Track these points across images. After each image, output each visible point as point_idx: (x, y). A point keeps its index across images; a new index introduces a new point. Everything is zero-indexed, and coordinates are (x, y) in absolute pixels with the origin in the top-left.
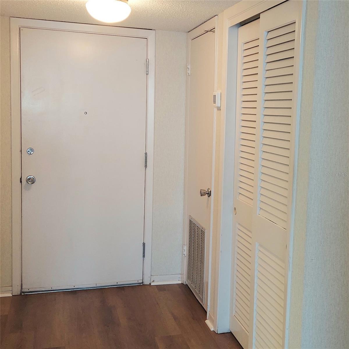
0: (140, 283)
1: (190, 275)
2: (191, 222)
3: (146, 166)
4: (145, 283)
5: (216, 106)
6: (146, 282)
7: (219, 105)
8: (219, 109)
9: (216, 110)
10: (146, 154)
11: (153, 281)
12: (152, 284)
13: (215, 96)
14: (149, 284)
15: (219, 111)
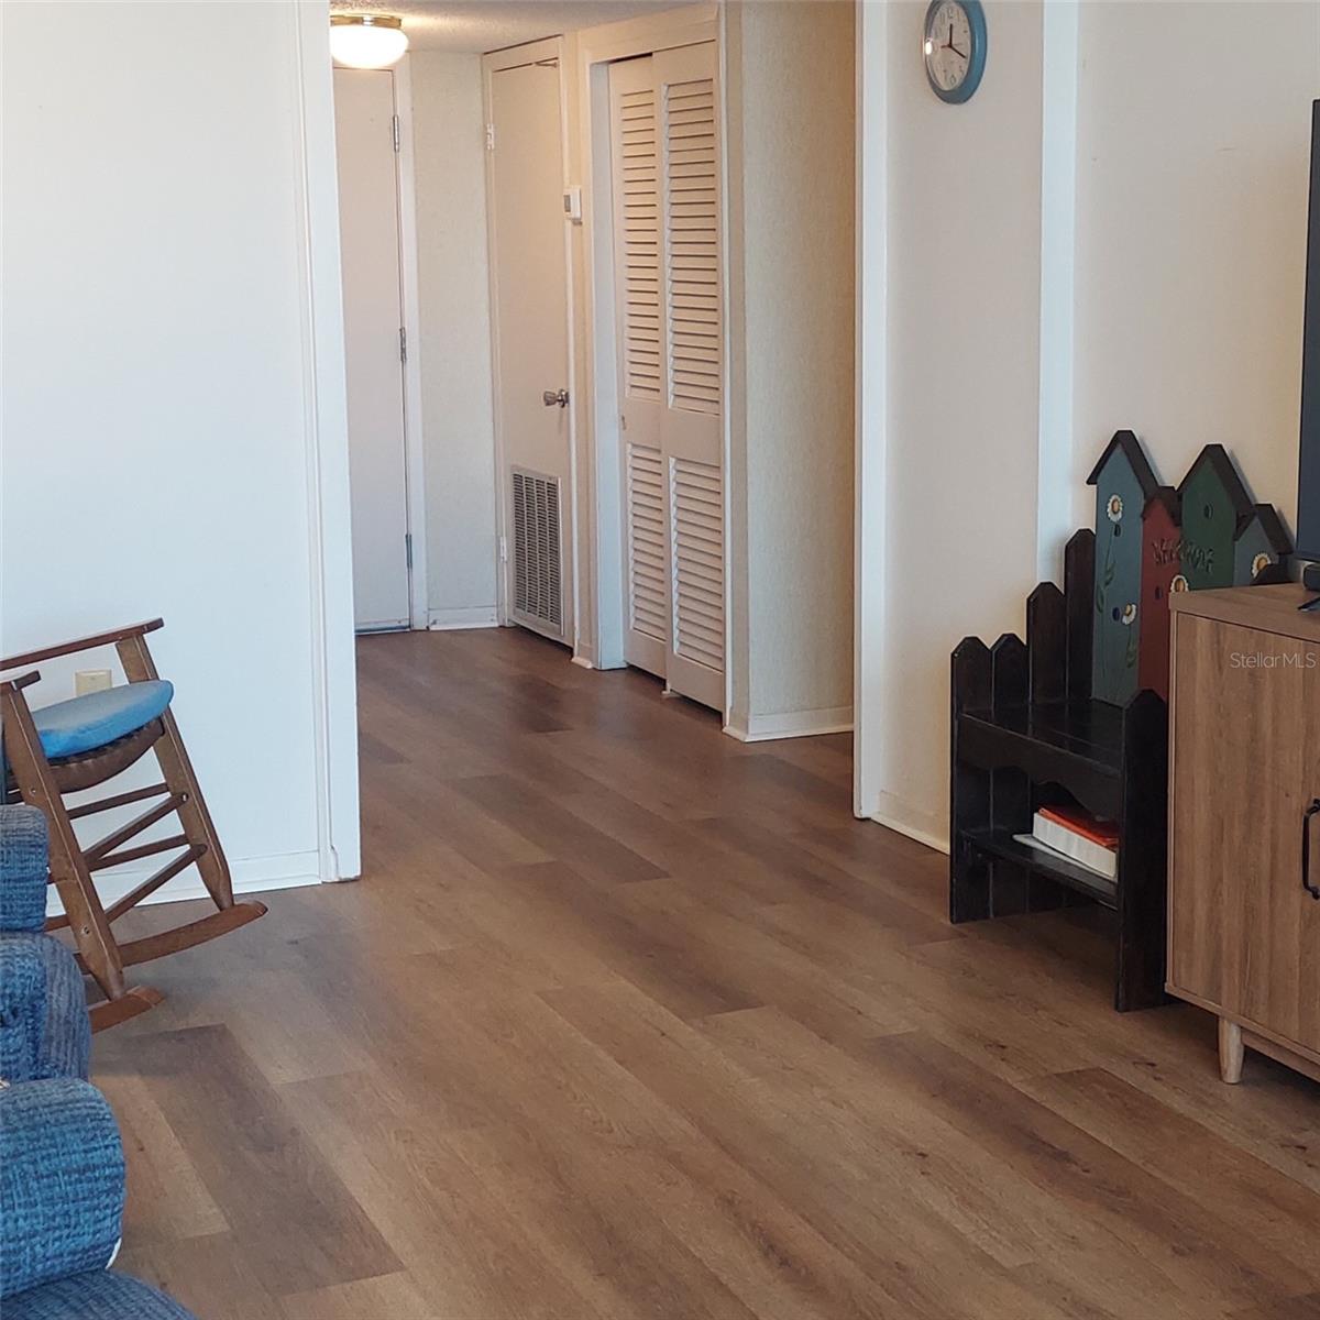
0: (405, 628)
1: (523, 599)
2: (517, 478)
3: (403, 358)
4: (417, 627)
5: (573, 216)
6: (420, 625)
7: (578, 215)
8: (577, 222)
9: (569, 224)
10: (402, 330)
11: (434, 623)
12: (433, 628)
13: (567, 198)
14: (424, 628)
15: (579, 227)
